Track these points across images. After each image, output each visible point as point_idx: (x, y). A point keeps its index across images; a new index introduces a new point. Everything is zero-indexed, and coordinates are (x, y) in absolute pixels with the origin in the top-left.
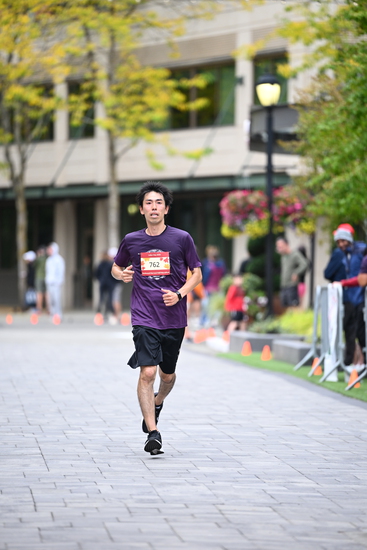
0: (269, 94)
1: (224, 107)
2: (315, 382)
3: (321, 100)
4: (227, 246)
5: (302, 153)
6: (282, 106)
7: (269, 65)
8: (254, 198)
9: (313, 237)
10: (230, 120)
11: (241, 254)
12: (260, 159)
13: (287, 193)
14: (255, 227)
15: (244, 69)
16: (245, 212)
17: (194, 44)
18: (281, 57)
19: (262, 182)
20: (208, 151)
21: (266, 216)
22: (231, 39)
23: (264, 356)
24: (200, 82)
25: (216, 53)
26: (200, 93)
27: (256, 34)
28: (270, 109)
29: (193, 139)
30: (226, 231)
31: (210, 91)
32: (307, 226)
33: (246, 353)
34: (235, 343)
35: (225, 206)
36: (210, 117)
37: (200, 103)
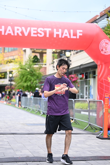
0: (11, 75)
1: (6, 77)
2: (16, 107)
3: (16, 77)
4: (6, 92)
5: (14, 82)
6: (12, 77)
7: (11, 72)
8: (9, 87)
9: (16, 91)
10: (6, 78)
11: (8, 93)
12: (10, 83)
13: (13, 86)
14: (9, 90)
15: (8, 73)
16: (8, 88)
17: (3, 70)
18: (12, 72)
19: (10, 85)
20: (4, 81)
21: (10, 89)
22: (7, 70)
23: (10, 104)
24: (3, 74)
25: (5, 71)
26: (3, 75)
27: (9, 69)
28: (11, 77)
29: (2, 80)
30: (6, 90)
31: (4, 75)
32: (15, 90)
33: (8, 104)
34: (7, 103)
35: (6, 88)
36: (4, 78)
37: (3, 76)
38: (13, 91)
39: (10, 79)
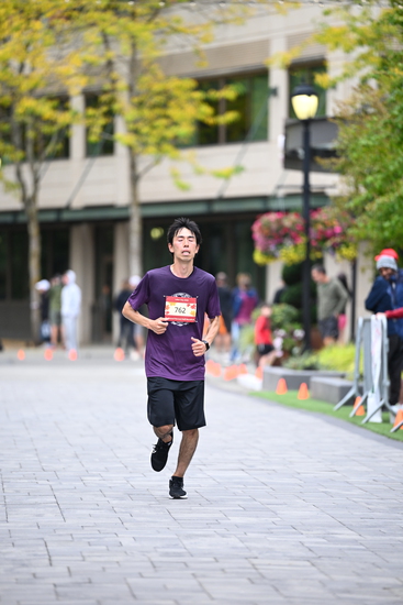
0: (306, 106)
1: (256, 121)
2: (357, 423)
3: (363, 113)
4: (260, 274)
5: (342, 171)
6: (320, 119)
7: (306, 74)
8: (290, 221)
9: (354, 263)
10: (263, 135)
11: (275, 283)
12: (295, 178)
13: (325, 215)
14: (291, 253)
15: (278, 79)
16: (280, 236)
17: (223, 52)
18: (319, 65)
19: (298, 203)
20: (239, 170)
21: (302, 240)
22: (264, 45)
23: (301, 395)
24: (229, 93)
25: (248, 62)
26: (231, 105)
27: (291, 41)
28: (307, 123)
29: (222, 156)
30: (258, 257)
31: (241, 103)
32: (348, 252)
33: (280, 390)
34: (268, 381)
35: (257, 230)
36: (241, 132)
37: (229, 117)
38: (334, 267)
39: (297, 144)
